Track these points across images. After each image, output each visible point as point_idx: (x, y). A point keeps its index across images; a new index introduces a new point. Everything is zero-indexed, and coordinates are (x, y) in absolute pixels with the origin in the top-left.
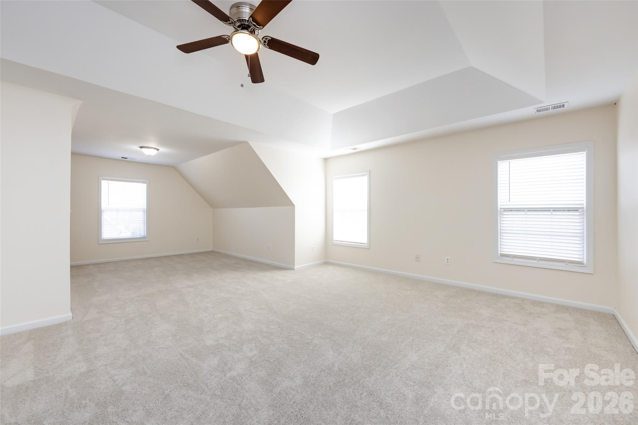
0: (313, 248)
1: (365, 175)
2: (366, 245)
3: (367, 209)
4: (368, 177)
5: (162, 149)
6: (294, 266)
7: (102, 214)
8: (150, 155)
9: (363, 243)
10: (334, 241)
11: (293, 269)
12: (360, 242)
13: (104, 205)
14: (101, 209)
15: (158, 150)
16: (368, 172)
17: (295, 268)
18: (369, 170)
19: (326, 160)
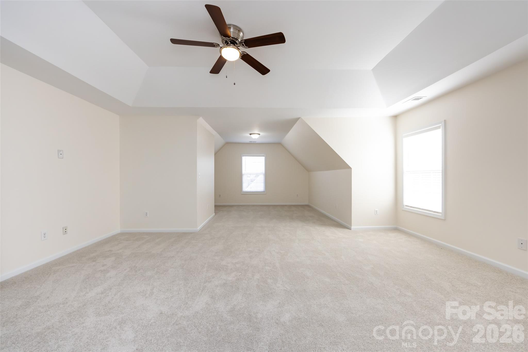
0: (377, 211)
1: (439, 128)
2: (441, 215)
3: (441, 169)
4: (442, 130)
5: (262, 134)
6: (351, 226)
7: (243, 177)
8: (255, 139)
9: (438, 213)
10: (405, 206)
11: (350, 229)
12: (434, 210)
13: (244, 172)
14: (242, 173)
15: (259, 134)
16: (443, 123)
17: (351, 228)
18: (445, 121)
19: (395, 117)
